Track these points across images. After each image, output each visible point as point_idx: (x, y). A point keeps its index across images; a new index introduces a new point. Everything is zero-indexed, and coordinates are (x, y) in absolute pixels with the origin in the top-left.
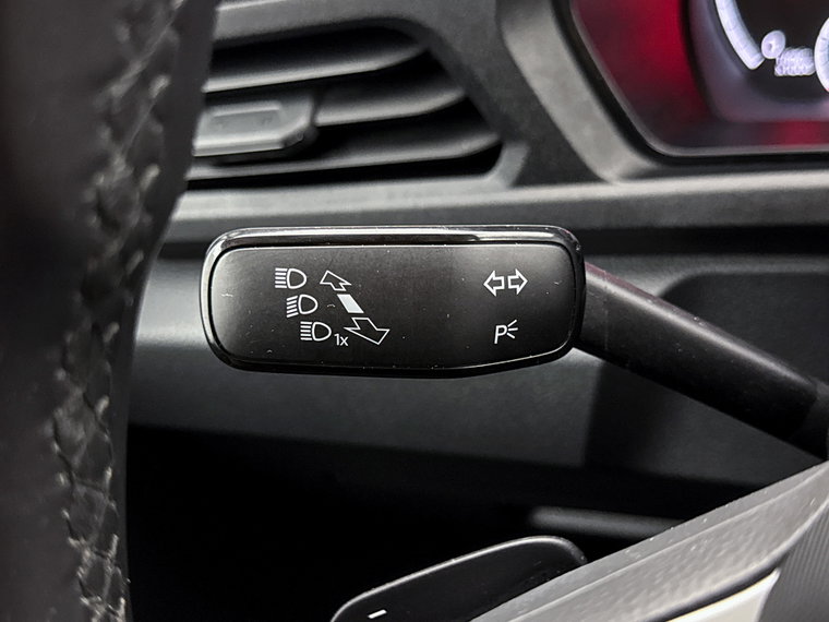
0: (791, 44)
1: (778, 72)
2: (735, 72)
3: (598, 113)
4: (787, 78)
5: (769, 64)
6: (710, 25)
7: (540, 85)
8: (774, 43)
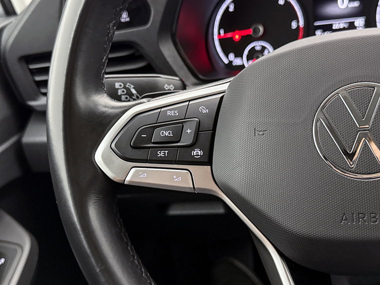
0: (236, 56)
1: (234, 64)
2: (222, 64)
3: (185, 68)
4: (236, 66)
5: (231, 62)
6: (215, 53)
7: (169, 60)
8: (232, 56)
